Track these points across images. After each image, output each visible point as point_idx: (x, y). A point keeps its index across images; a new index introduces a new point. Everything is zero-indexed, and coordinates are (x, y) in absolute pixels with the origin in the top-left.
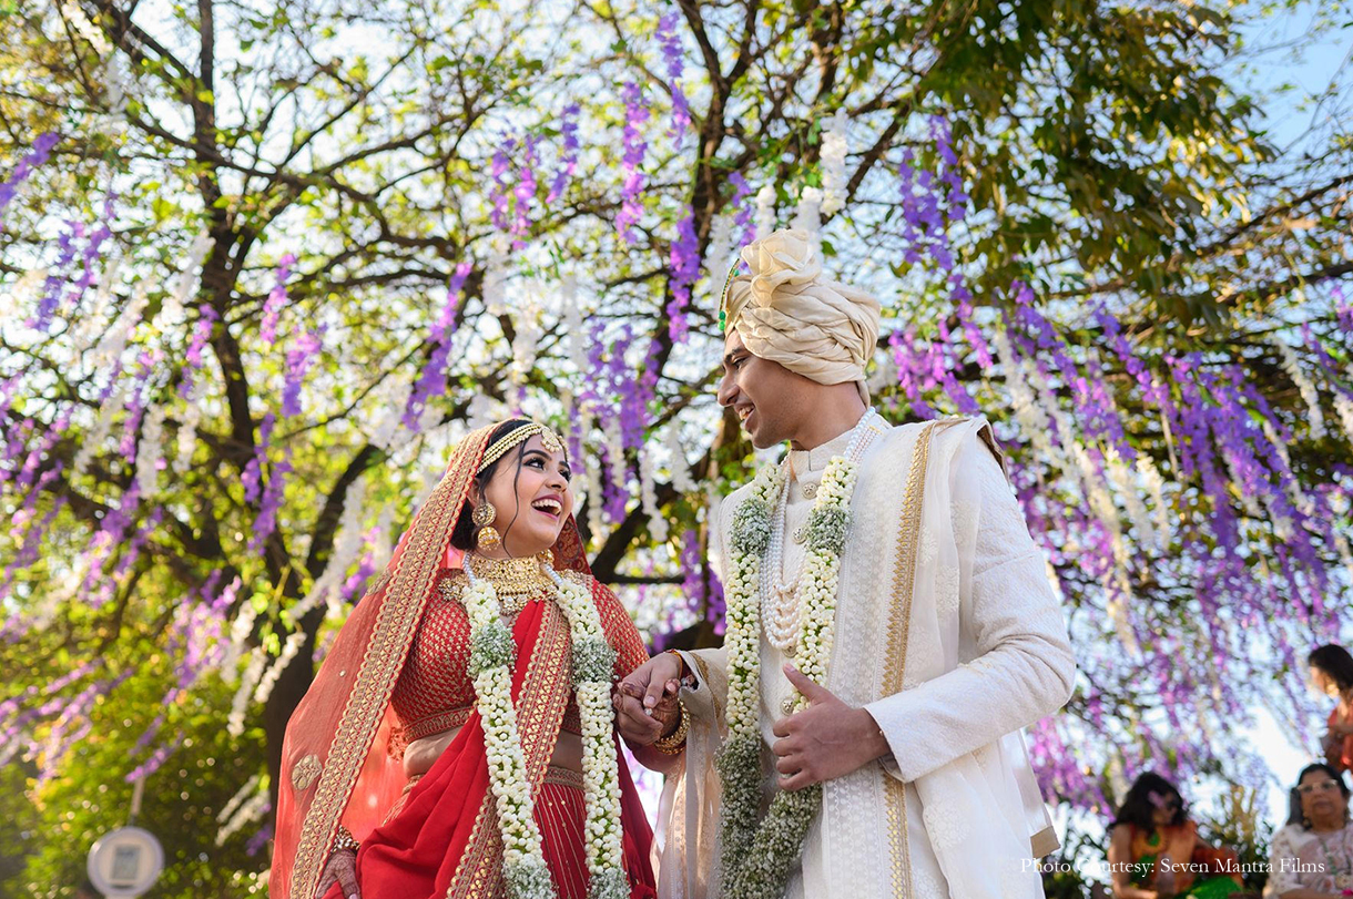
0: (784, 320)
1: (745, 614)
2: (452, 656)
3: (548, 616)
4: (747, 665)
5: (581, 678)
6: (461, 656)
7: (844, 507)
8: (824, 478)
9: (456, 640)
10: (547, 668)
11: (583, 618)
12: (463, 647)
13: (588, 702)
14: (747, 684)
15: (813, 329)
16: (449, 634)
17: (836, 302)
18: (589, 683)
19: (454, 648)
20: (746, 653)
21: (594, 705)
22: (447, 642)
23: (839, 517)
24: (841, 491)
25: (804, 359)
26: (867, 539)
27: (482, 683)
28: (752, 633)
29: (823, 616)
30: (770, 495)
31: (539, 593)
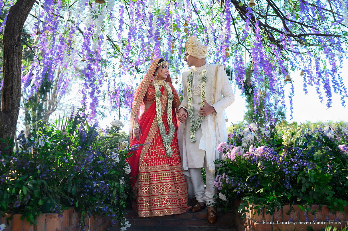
0: (194, 51)
1: (190, 91)
3: (164, 90)
4: (191, 98)
5: (169, 99)
8: (203, 72)
10: (164, 97)
11: (170, 91)
13: (169, 102)
14: (191, 100)
15: (198, 52)
16: (152, 91)
19: (153, 93)
20: (191, 96)
23: (206, 77)
24: (205, 74)
25: (196, 56)
26: (209, 81)
27: (157, 99)
28: (191, 93)
29: (205, 91)
30: (192, 73)
31: (163, 86)
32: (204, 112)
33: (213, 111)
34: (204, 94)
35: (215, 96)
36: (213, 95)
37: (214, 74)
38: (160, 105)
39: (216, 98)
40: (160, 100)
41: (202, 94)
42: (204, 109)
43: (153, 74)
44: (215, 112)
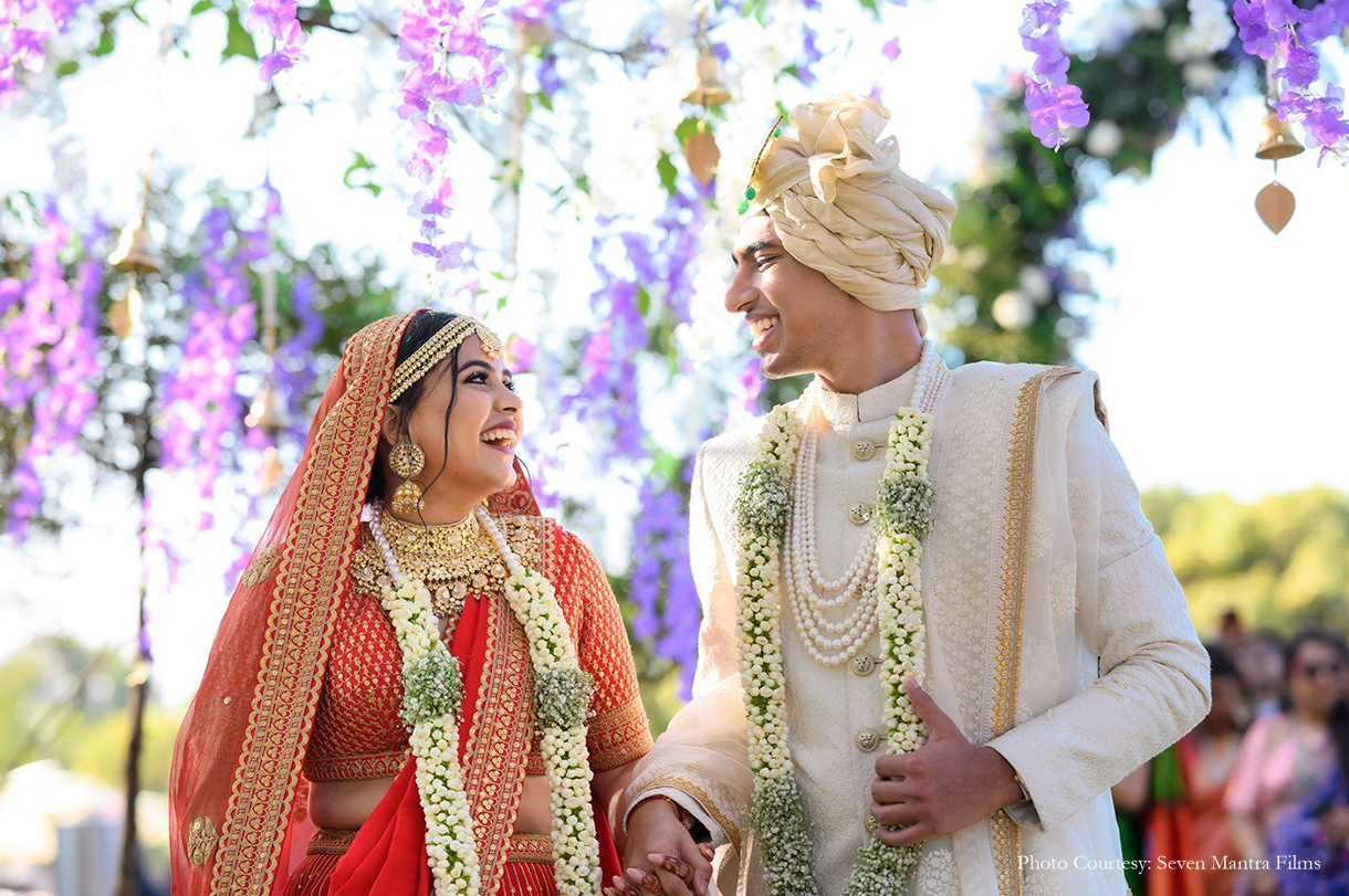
1: (757, 624)
2: (378, 693)
3: (495, 627)
4: (765, 692)
5: (548, 722)
6: (390, 691)
7: (923, 476)
8: (892, 437)
9: (383, 669)
10: (501, 704)
11: (547, 635)
12: (393, 678)
13: (557, 759)
14: (768, 716)
15: (880, 241)
16: (374, 658)
17: (913, 210)
18: (558, 731)
19: (381, 681)
20: (763, 676)
21: (565, 764)
22: (371, 670)
23: (919, 488)
24: (917, 455)
26: (955, 521)
27: (418, 740)
28: (768, 648)
29: (912, 620)
30: (785, 451)
31: (481, 581)
32: (918, 798)
33: (999, 796)
34: (902, 652)
35: (1013, 664)
36: (992, 650)
37: (999, 459)
38: (461, 807)
39: (1024, 686)
40: (451, 753)
41: (885, 645)
42: (915, 774)
43: (359, 474)
44: (1026, 805)
